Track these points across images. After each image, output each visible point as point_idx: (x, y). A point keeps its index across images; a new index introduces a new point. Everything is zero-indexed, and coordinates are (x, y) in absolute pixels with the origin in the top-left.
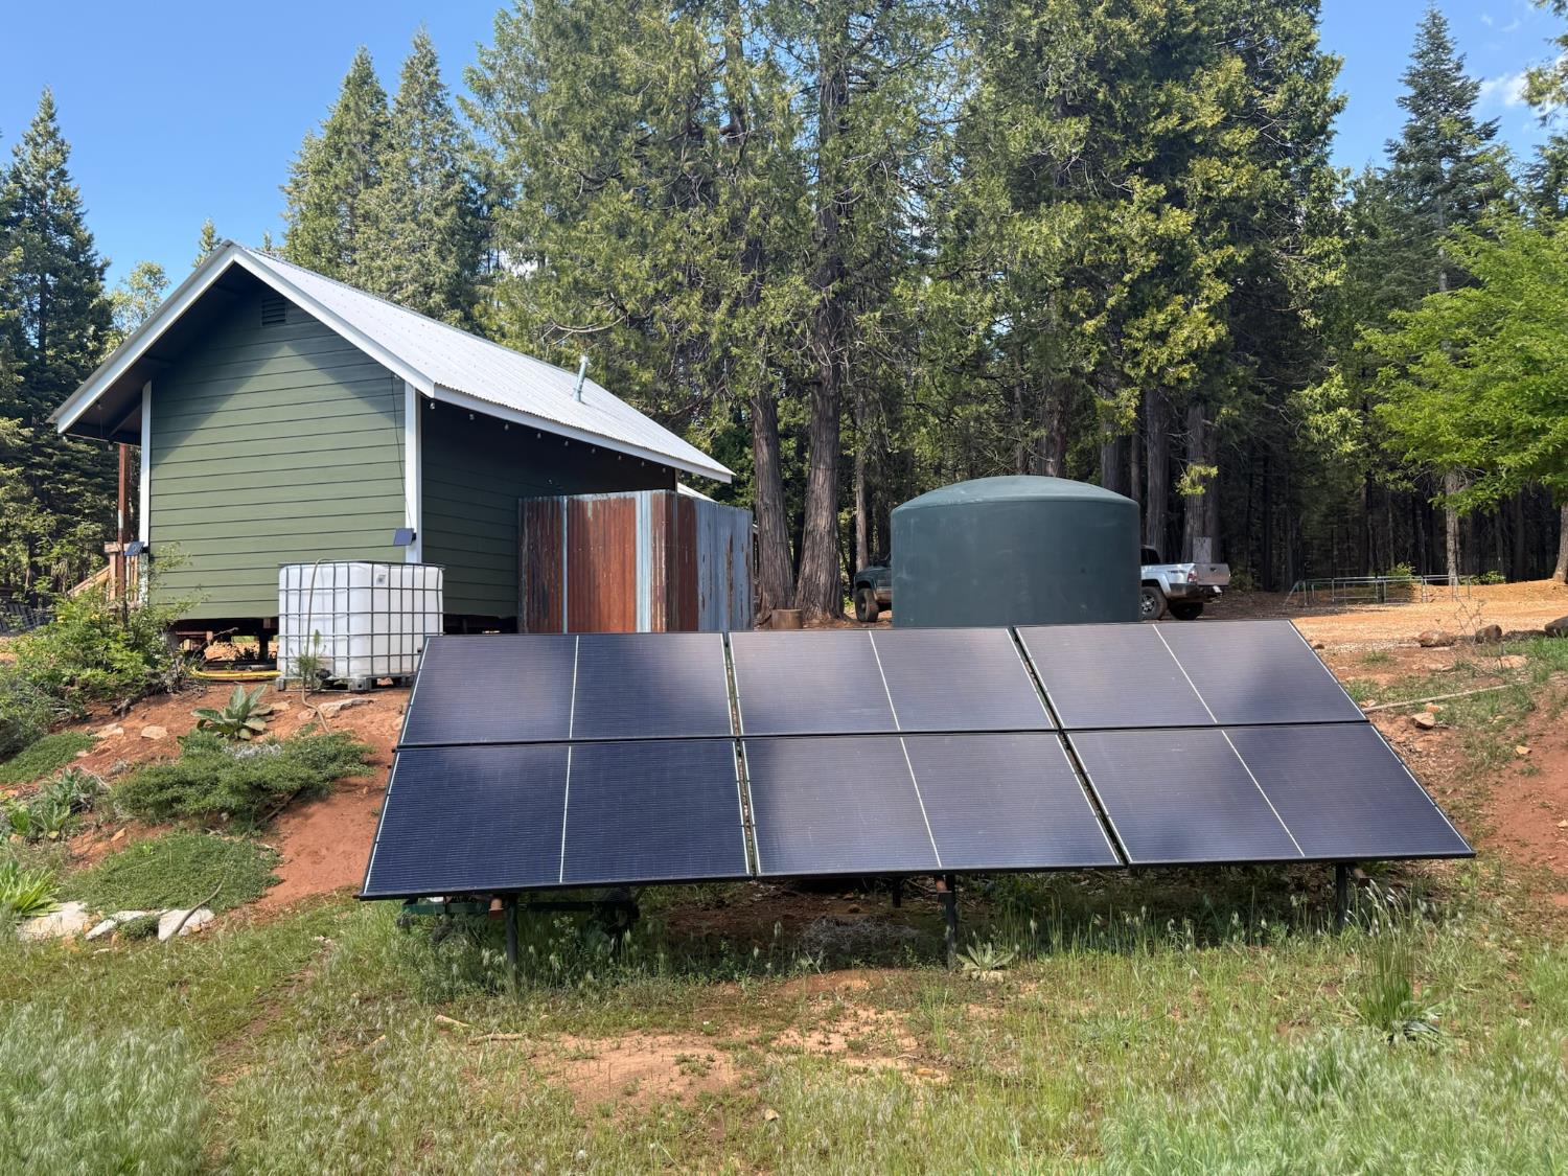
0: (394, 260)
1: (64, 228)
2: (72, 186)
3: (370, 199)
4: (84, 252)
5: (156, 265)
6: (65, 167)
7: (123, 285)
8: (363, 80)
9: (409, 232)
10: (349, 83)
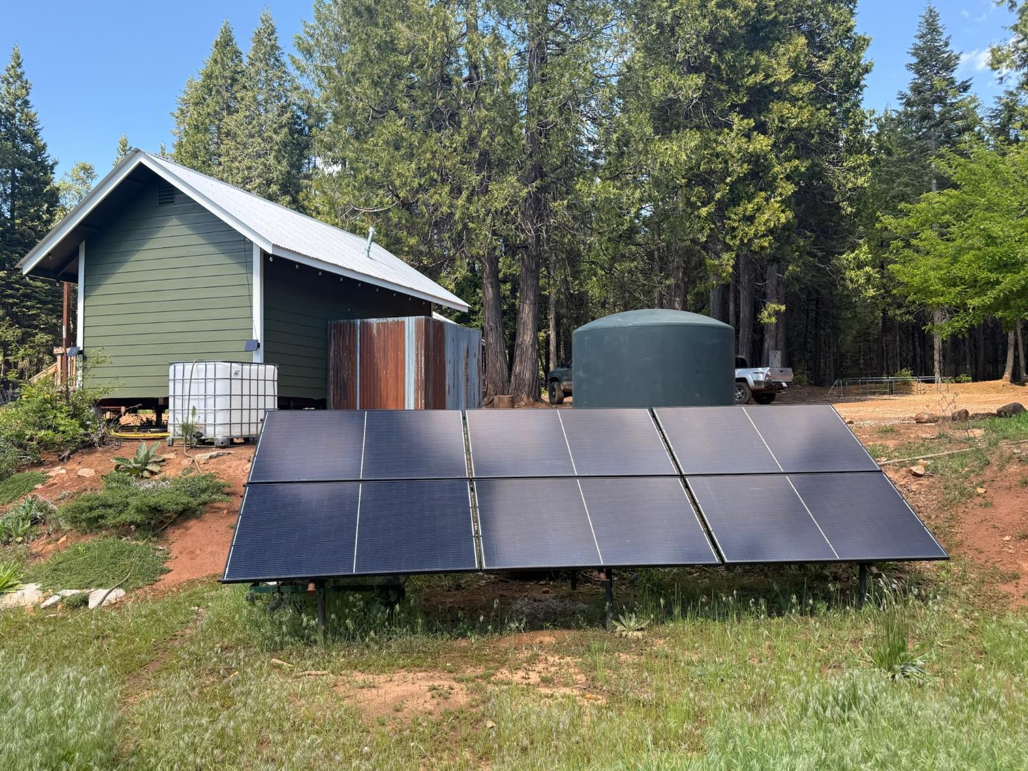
0: (247, 162)
1: (27, 139)
2: (33, 111)
3: (230, 122)
4: (40, 155)
5: (88, 164)
6: (28, 98)
7: (66, 177)
8: (226, 43)
9: (257, 144)
10: (217, 45)
